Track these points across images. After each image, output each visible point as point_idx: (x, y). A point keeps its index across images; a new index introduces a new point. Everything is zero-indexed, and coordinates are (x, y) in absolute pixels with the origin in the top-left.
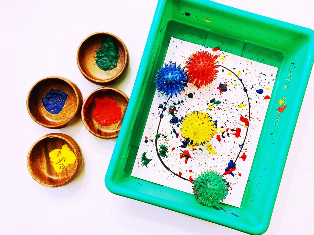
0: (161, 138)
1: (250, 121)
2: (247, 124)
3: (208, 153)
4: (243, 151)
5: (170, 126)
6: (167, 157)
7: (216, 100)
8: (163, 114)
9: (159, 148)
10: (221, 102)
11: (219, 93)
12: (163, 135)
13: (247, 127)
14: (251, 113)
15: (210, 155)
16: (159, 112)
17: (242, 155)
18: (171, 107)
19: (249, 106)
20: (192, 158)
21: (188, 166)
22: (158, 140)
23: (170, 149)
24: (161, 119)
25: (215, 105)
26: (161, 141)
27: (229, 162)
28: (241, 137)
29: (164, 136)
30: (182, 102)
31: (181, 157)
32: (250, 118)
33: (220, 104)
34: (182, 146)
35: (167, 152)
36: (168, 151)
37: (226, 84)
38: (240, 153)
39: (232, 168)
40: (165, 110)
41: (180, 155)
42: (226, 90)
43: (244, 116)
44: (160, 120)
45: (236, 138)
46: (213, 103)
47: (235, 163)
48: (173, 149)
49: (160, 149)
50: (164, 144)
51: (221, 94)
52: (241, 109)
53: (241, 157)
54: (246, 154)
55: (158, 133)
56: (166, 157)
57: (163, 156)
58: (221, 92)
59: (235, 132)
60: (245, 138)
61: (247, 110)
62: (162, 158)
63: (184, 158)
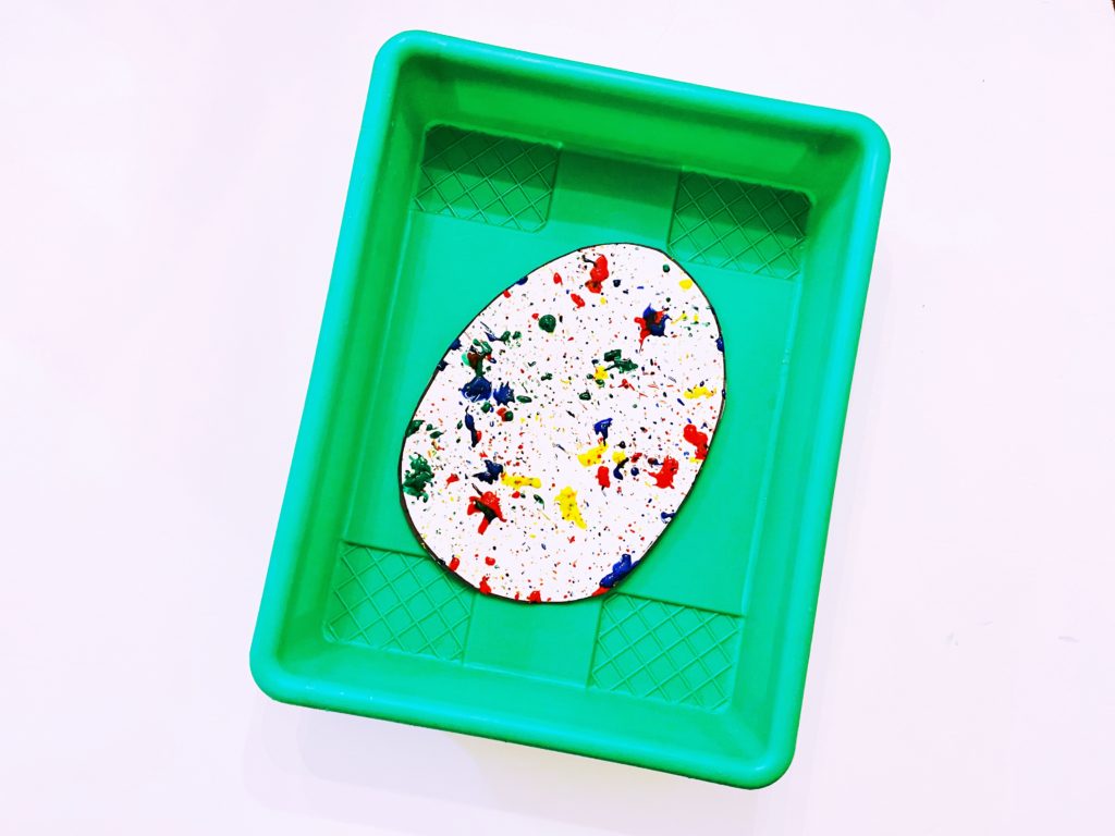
0: (422, 435)
2: (704, 454)
5: (461, 404)
6: (425, 501)
7: (624, 356)
8: (446, 359)
10: (635, 366)
12: (429, 428)
13: (702, 461)
15: (563, 525)
18: (477, 343)
19: (721, 397)
20: (505, 521)
21: (484, 544)
22: (409, 440)
23: (440, 477)
24: (435, 373)
25: (615, 371)
26: (419, 445)
27: (618, 559)
28: (673, 487)
29: (432, 432)
30: (514, 338)
31: (471, 510)
33: (633, 372)
34: (481, 477)
35: (428, 485)
36: (433, 480)
37: (665, 313)
40: (455, 349)
41: (469, 503)
42: (660, 333)
43: (698, 424)
44: (433, 378)
45: (657, 488)
46: (612, 363)
48: (453, 478)
49: (409, 468)
50: (425, 456)
51: (641, 342)
52: (695, 401)
55: (415, 418)
56: (421, 498)
57: (412, 494)
58: (643, 336)
59: (657, 470)
61: (712, 408)
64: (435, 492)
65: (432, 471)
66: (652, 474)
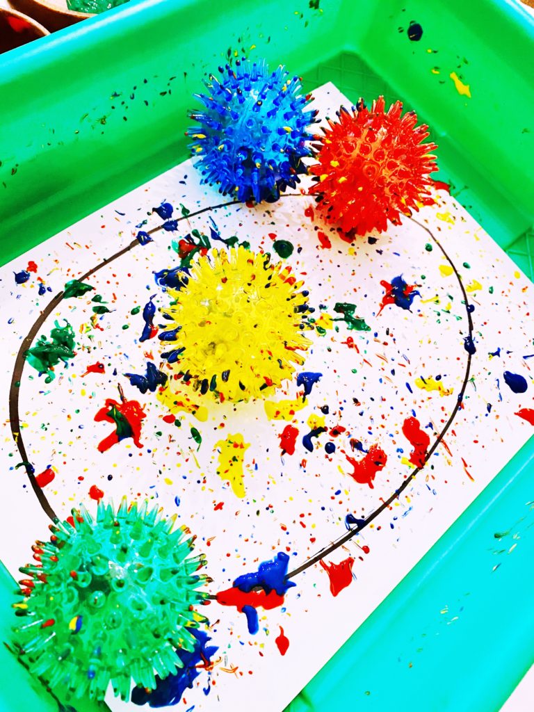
0: (83, 303)
1: (437, 454)
2: (420, 459)
4: (352, 549)
5: (148, 288)
6: (47, 381)
7: (358, 314)
8: (153, 236)
9: (46, 330)
10: (368, 329)
12: (97, 299)
13: (415, 467)
14: (453, 432)
15: (215, 481)
16: (144, 223)
17: (337, 563)
18: (196, 233)
20: (140, 446)
22: (65, 302)
23: (82, 360)
24: (133, 244)
25: (343, 325)
26: (74, 313)
27: (271, 556)
28: (371, 486)
29: (98, 304)
30: (241, 246)
31: (102, 416)
32: (440, 444)
33: (362, 333)
34: (134, 380)
36: (70, 361)
37: (416, 289)
38: (334, 547)
39: (268, 590)
40: (167, 230)
41: (103, 405)
42: (405, 305)
43: (423, 421)
44: (128, 249)
45: (352, 478)
46: (342, 315)
47: (291, 580)
48: (98, 368)
49: (48, 335)
50: (75, 329)
51: (382, 307)
52: (425, 394)
53: (329, 565)
54: (355, 569)
55: (85, 281)
57: (36, 367)
58: (386, 301)
59: (358, 456)
60: (386, 505)
61: (443, 408)
63: (110, 428)
64: (66, 377)
65: (75, 349)
66: (352, 461)
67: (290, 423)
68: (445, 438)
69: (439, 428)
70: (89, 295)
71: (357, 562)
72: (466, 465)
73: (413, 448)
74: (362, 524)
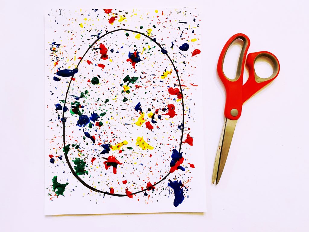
0: (72, 150)
1: (183, 90)
2: (180, 96)
3: (141, 149)
4: (186, 132)
5: (80, 130)
7: (131, 77)
8: (65, 117)
9: (73, 165)
10: (137, 78)
11: (132, 66)
12: (73, 146)
13: (181, 99)
14: (182, 80)
15: (145, 152)
16: (59, 116)
17: (186, 139)
18: (73, 104)
19: (175, 71)
20: (122, 164)
21: (119, 177)
22: (68, 155)
23: (88, 161)
24: (64, 124)
25: (131, 84)
26: (73, 154)
27: (172, 153)
28: (177, 115)
29: (75, 147)
30: (86, 93)
31: (107, 167)
32: (182, 87)
33: (138, 81)
34: (103, 152)
35: (85, 167)
36: (86, 164)
37: (137, 52)
38: (182, 136)
39: (179, 160)
40: (66, 111)
41: (104, 165)
42: (139, 60)
43: (172, 86)
44: (64, 127)
45: (171, 118)
46: (128, 82)
47: (180, 152)
48: (93, 159)
49: (75, 165)
50: (78, 157)
51: (134, 68)
52: (166, 78)
53: (185, 141)
54: (191, 136)
55: (66, 145)
56: (86, 174)
57: (81, 174)
58: (133, 65)
59: (167, 112)
60: (184, 115)
61: (174, 77)
62: (81, 176)
63: (111, 168)
64: (89, 169)
65: (84, 161)
66: (166, 114)
67: (145, 122)
68: (181, 84)
69: (177, 83)
70: (71, 147)
71: (190, 134)
72: (192, 84)
73: (177, 95)
74: (183, 125)
